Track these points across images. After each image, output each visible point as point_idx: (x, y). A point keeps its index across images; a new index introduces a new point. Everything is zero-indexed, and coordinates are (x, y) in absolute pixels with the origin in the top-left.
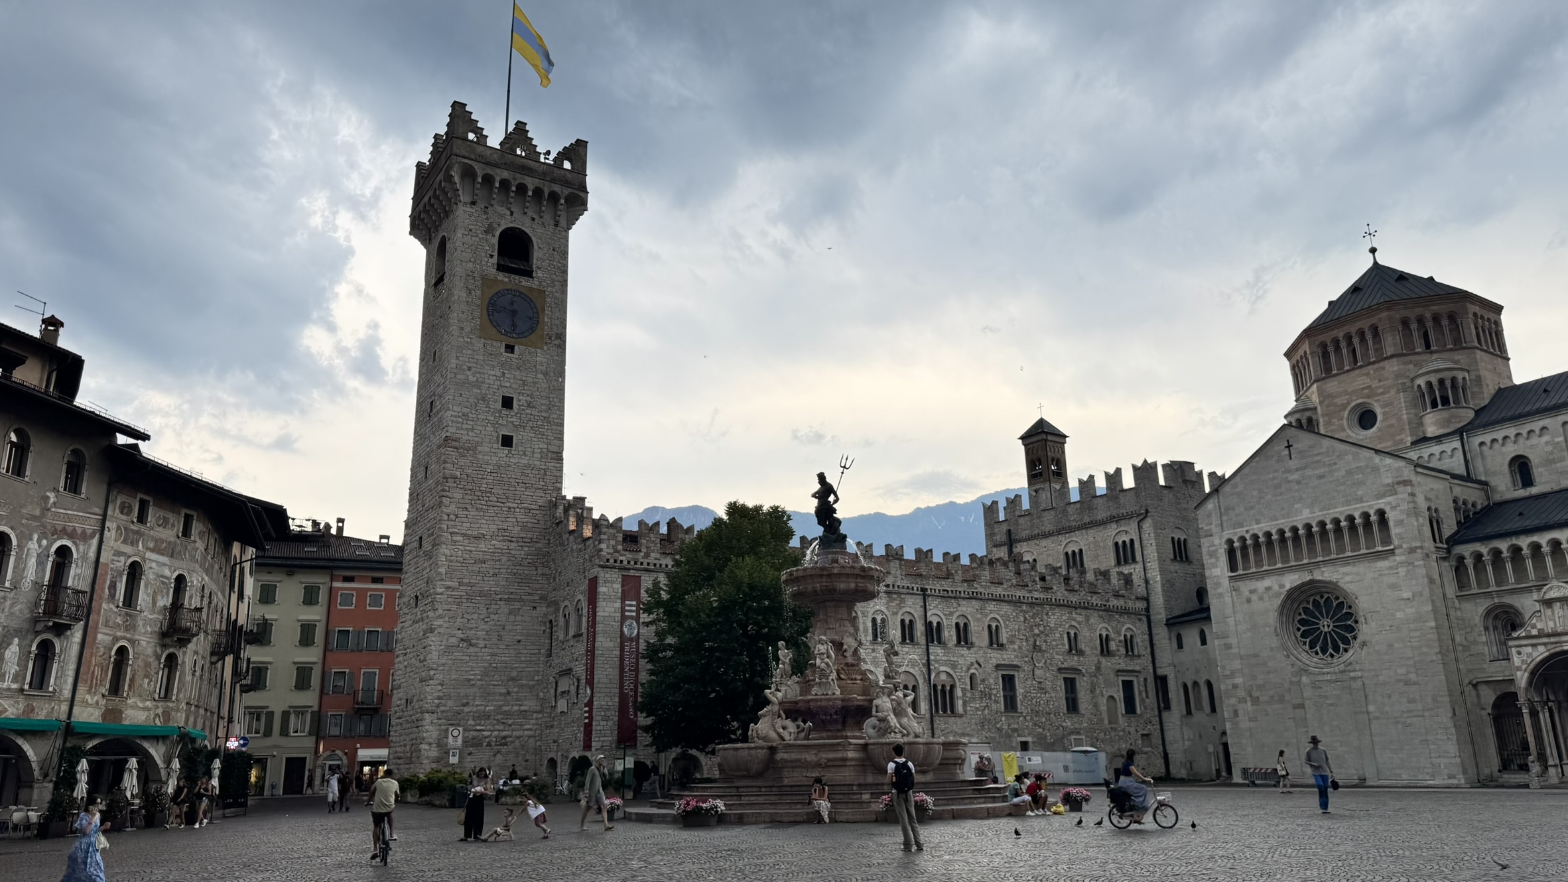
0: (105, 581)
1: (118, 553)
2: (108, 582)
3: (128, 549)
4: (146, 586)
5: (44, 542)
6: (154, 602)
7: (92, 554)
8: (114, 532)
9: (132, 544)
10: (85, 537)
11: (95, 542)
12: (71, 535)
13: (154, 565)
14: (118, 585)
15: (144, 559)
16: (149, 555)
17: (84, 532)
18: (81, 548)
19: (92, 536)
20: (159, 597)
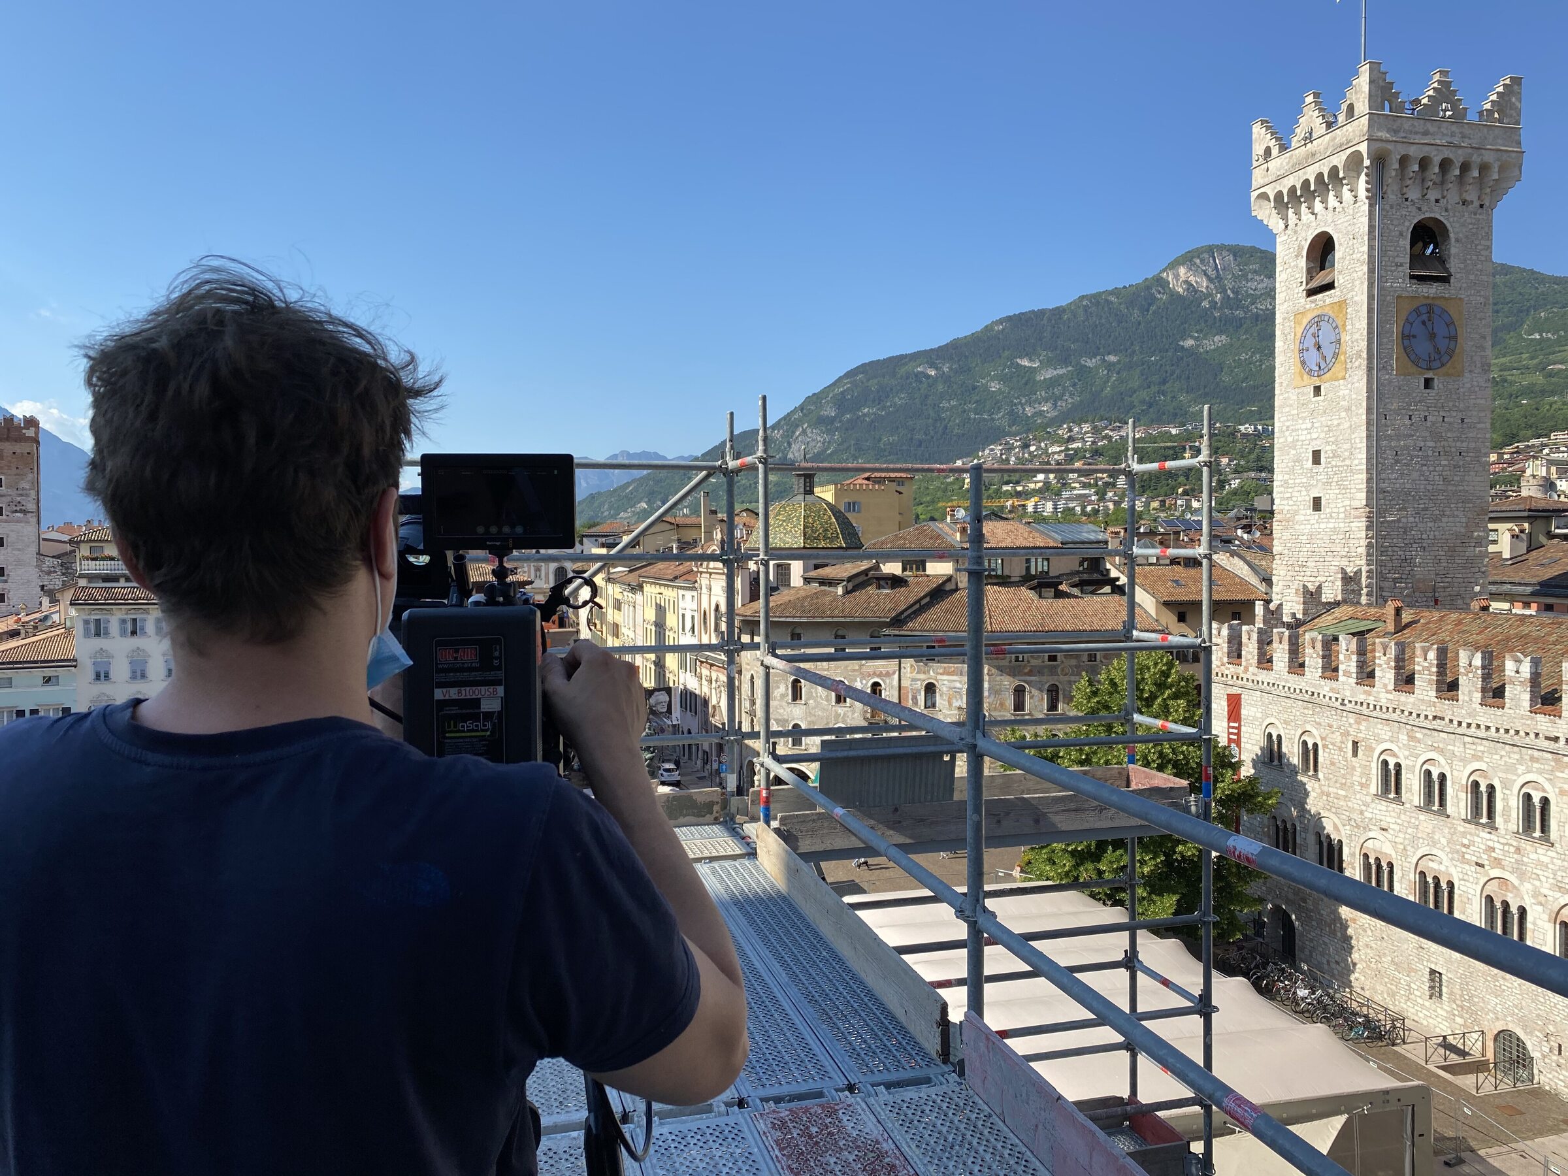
0: (908, 696)
1: (914, 680)
2: (910, 697)
3: (922, 676)
4: (941, 695)
5: (864, 682)
6: (950, 704)
7: (895, 682)
8: (909, 669)
9: (924, 673)
10: (888, 675)
11: (896, 676)
12: (879, 676)
13: (946, 682)
14: (919, 697)
15: (937, 681)
16: (939, 677)
17: (888, 672)
18: (888, 681)
19: (894, 673)
20: (954, 701)
